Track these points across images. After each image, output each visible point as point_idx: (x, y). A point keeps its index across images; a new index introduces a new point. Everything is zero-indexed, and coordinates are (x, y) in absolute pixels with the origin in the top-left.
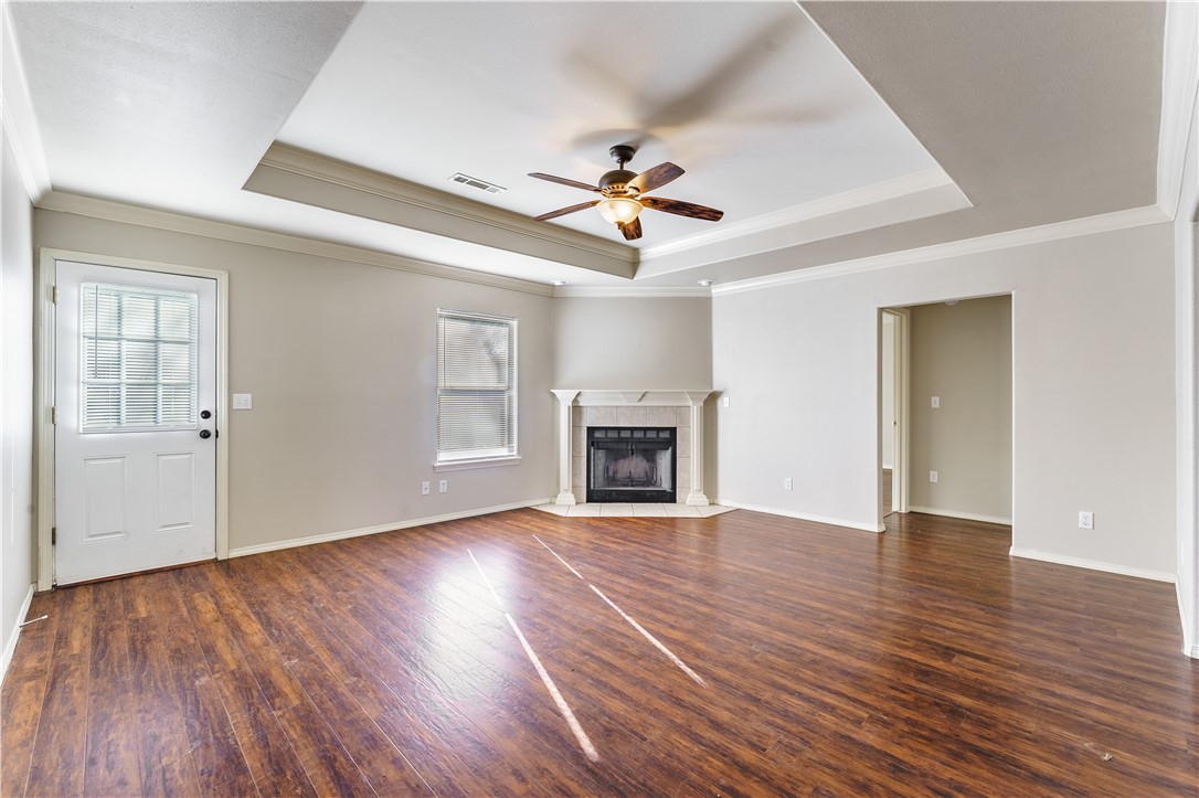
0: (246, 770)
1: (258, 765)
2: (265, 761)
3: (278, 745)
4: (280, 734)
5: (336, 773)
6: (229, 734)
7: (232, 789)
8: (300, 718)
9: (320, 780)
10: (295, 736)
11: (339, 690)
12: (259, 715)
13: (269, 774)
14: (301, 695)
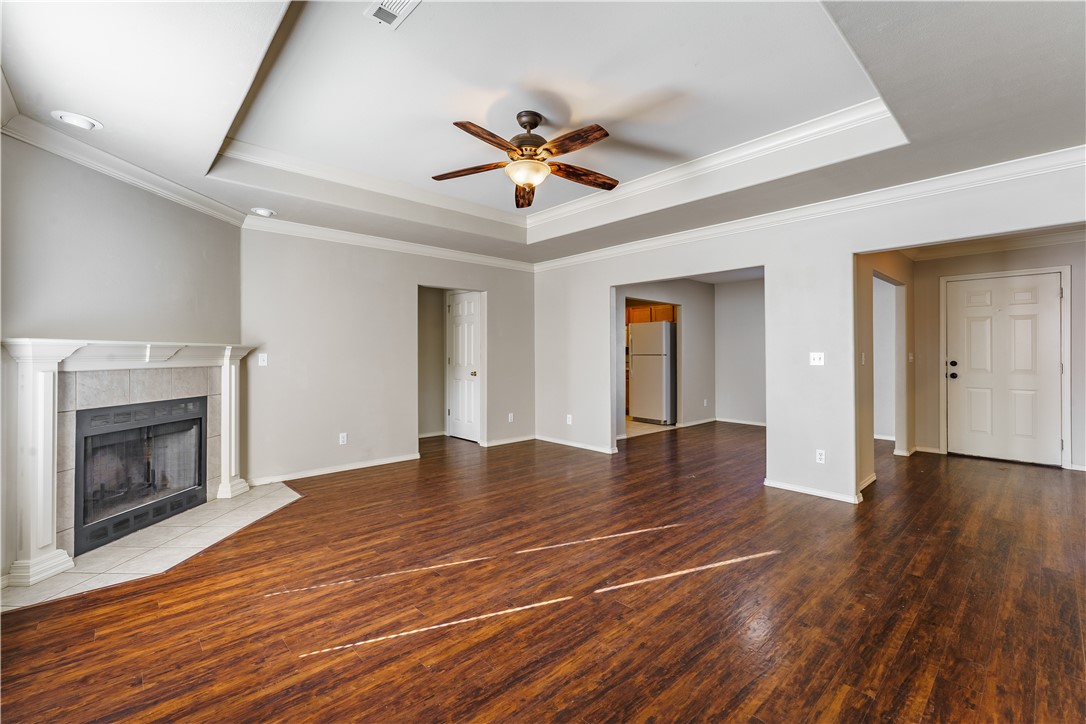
0: (937, 680)
1: (926, 674)
2: (919, 672)
3: (899, 673)
4: (889, 678)
5: (885, 630)
6: (929, 717)
7: (958, 676)
8: (861, 674)
9: (898, 635)
10: (881, 666)
11: (803, 664)
12: (887, 708)
13: (925, 663)
14: (834, 689)
